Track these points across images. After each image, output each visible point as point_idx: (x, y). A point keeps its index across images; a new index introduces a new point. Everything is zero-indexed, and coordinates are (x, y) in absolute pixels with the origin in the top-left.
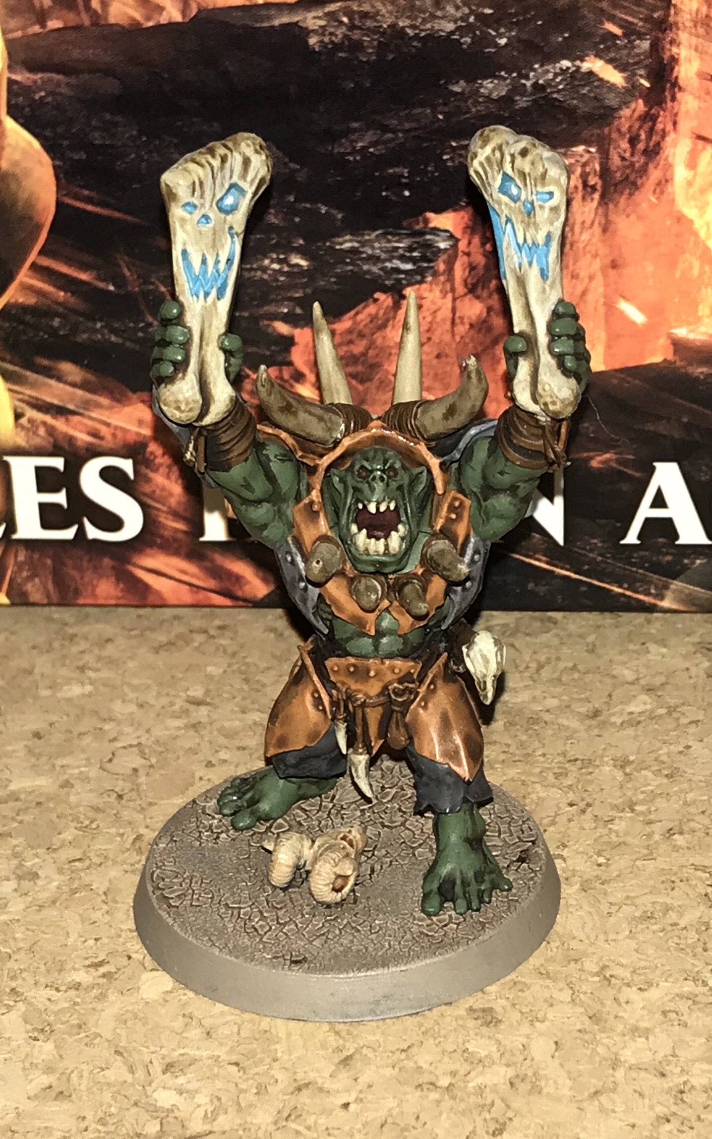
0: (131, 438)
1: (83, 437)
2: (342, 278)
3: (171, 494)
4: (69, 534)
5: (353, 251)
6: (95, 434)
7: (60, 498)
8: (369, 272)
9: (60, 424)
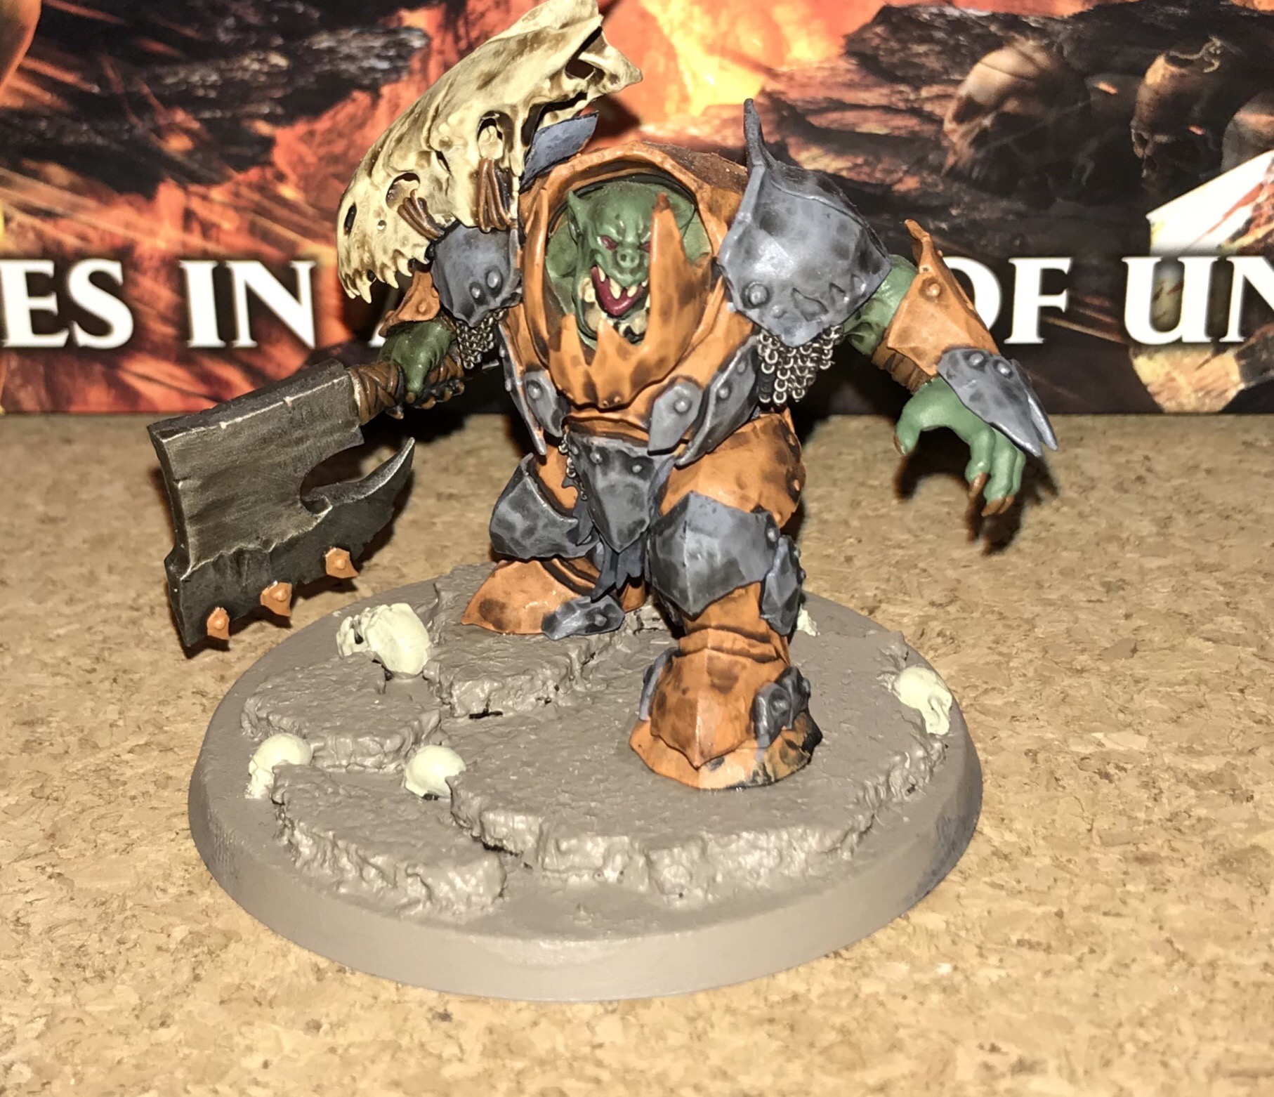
0: (118, 242)
1: (71, 241)
2: (320, 77)
3: (159, 298)
4: (59, 340)
5: (331, 51)
6: (83, 238)
7: (49, 303)
8: (346, 71)
9: (48, 228)
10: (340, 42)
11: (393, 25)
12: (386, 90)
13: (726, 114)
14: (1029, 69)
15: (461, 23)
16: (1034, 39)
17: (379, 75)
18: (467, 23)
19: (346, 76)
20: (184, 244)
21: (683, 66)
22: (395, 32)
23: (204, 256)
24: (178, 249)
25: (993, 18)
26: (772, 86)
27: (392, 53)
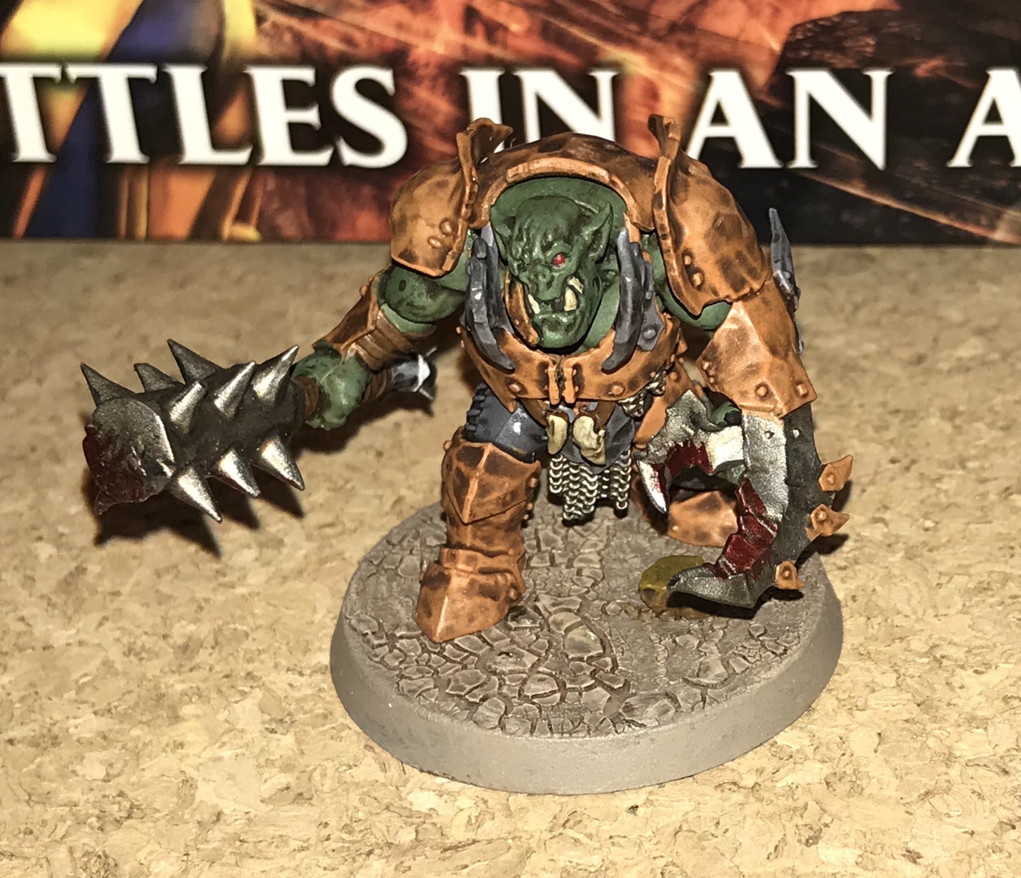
0: (389, 45)
1: (334, 44)
3: (436, 112)
4: (322, 158)
6: (348, 40)
7: (311, 116)
9: (307, 29)
20: (465, 49)
23: (488, 62)
24: (458, 54)
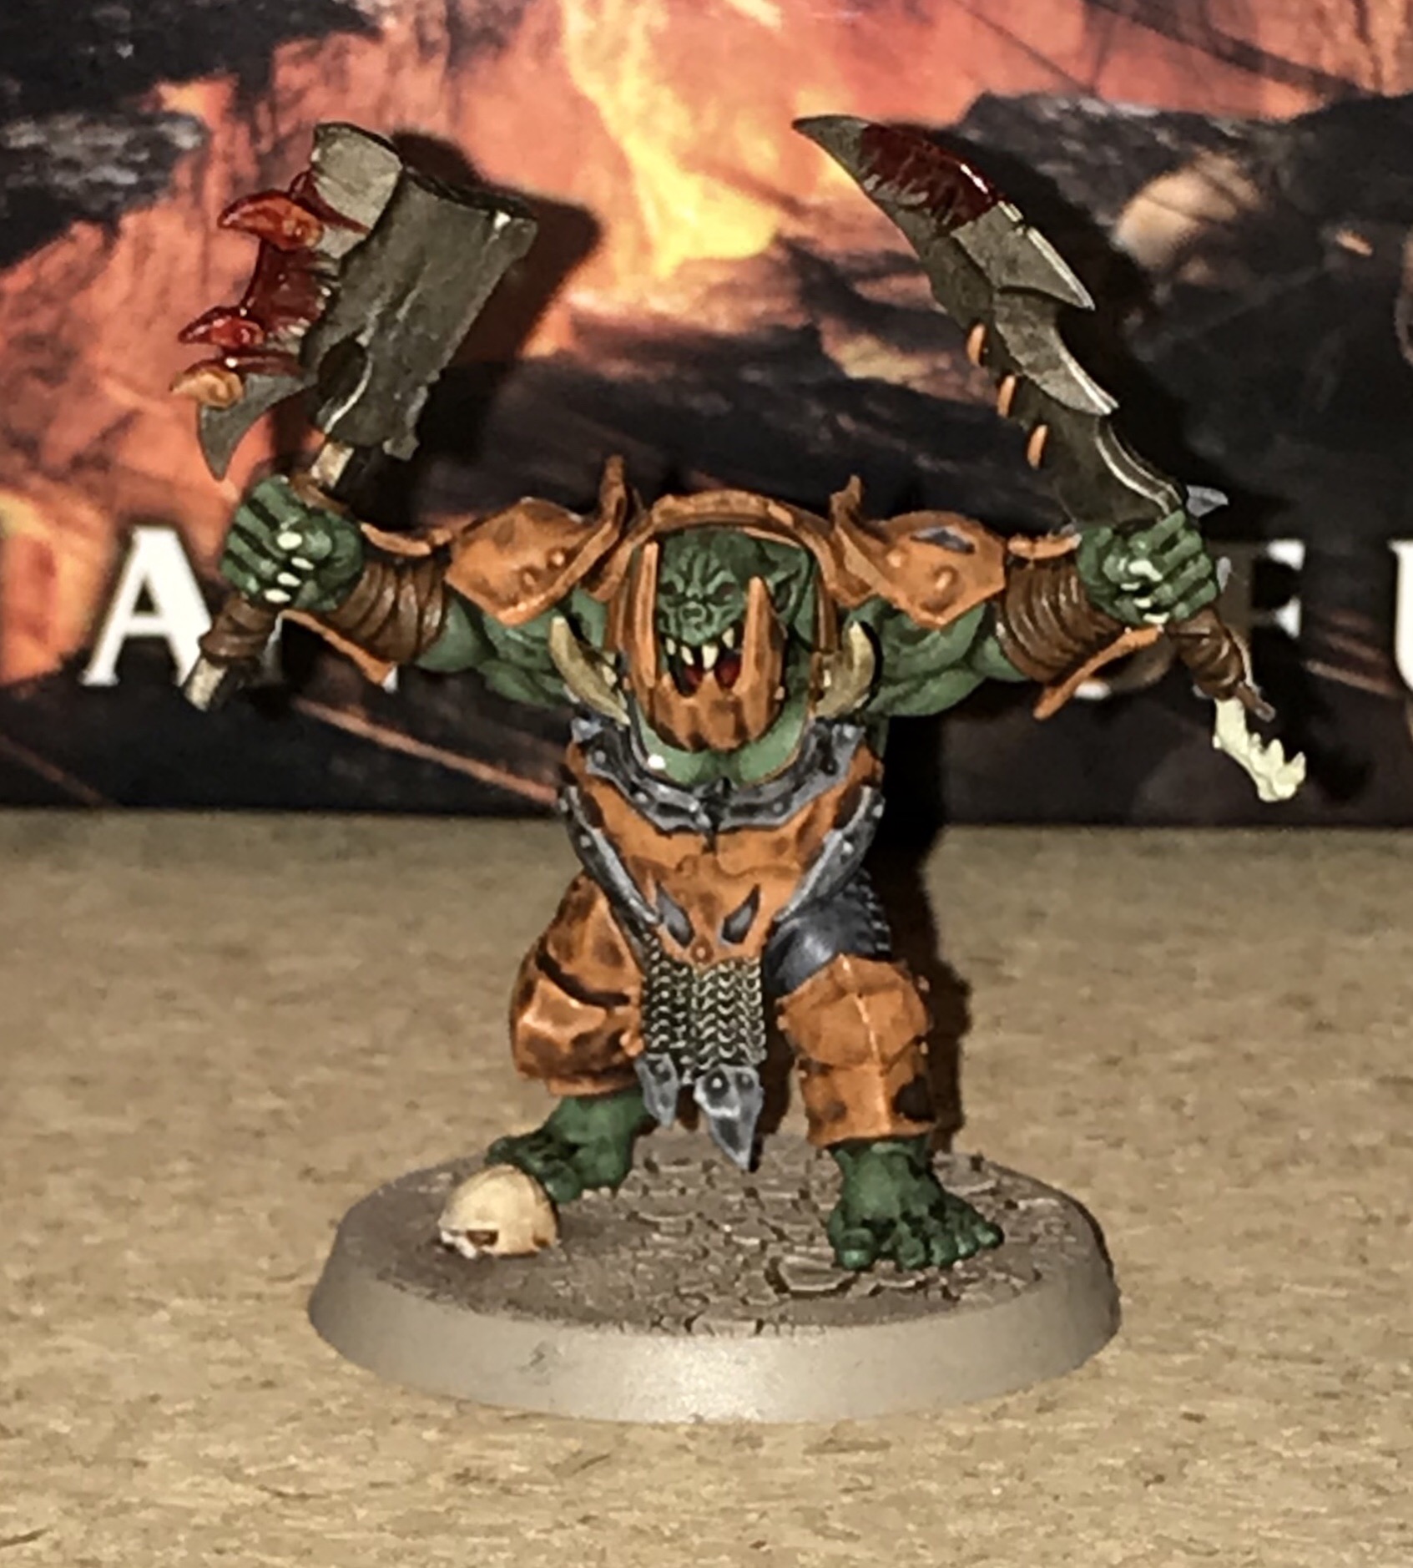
10: (55, 136)
11: (147, 109)
12: (129, 222)
13: (717, 277)
14: (1225, 210)
15: (262, 109)
16: (1231, 157)
17: (118, 197)
18: (273, 109)
19: (62, 196)
21: (641, 190)
22: (150, 121)
25: (1162, 119)
26: (795, 228)
27: (143, 157)
